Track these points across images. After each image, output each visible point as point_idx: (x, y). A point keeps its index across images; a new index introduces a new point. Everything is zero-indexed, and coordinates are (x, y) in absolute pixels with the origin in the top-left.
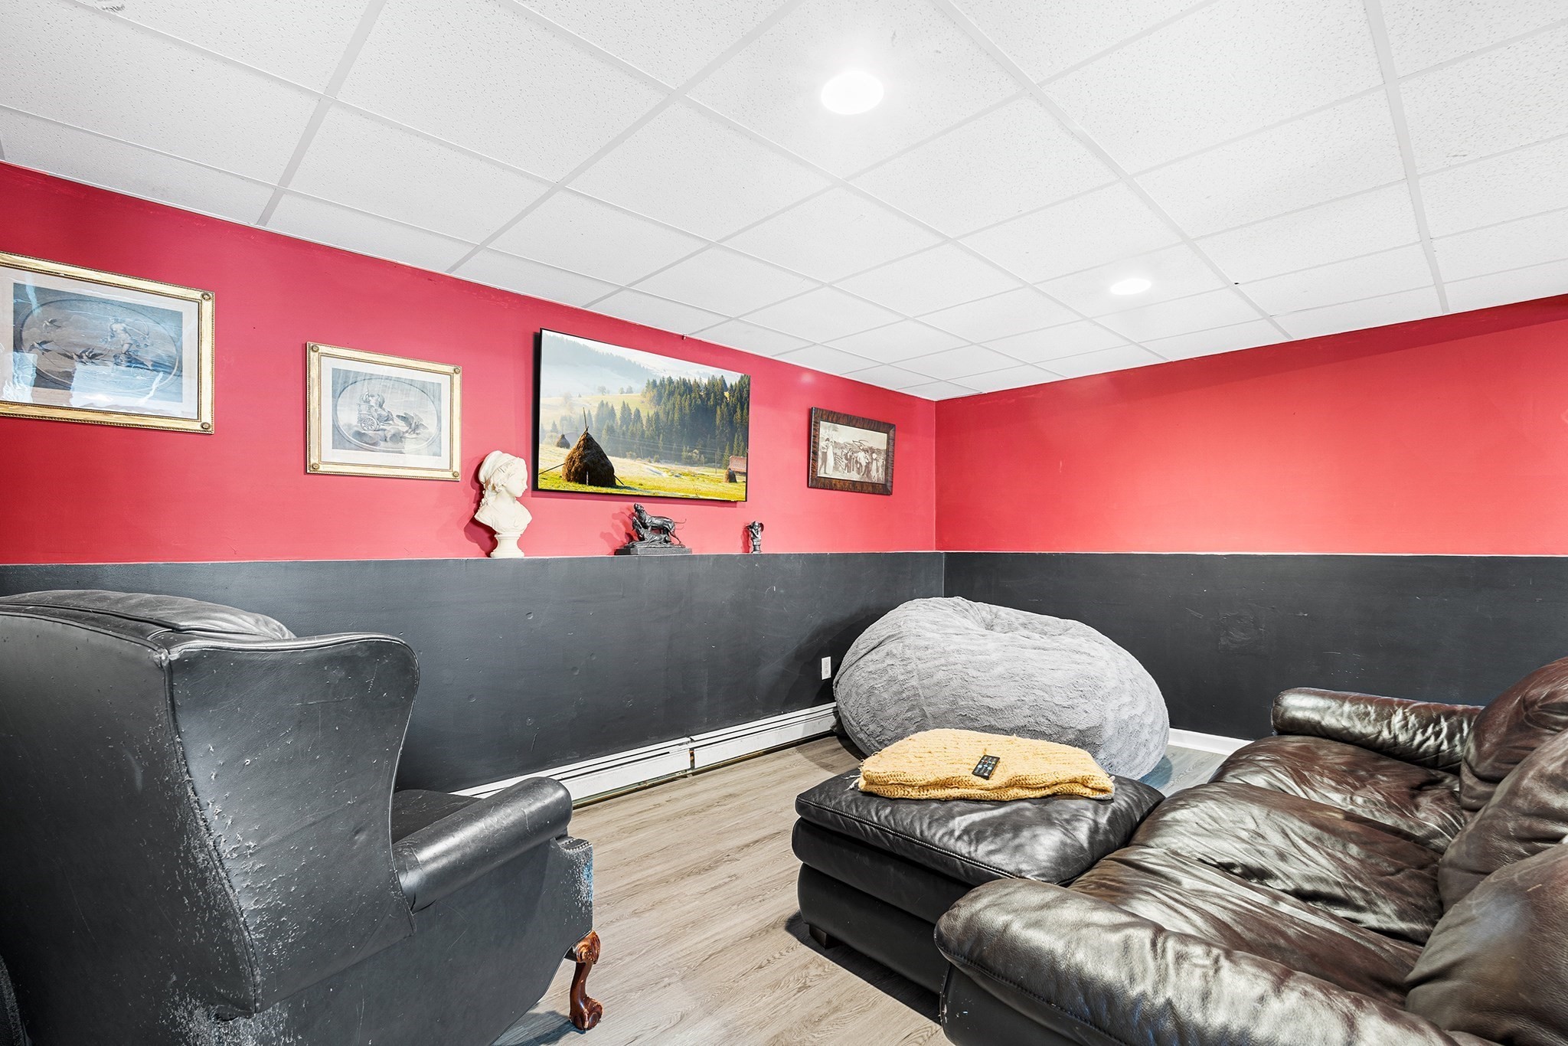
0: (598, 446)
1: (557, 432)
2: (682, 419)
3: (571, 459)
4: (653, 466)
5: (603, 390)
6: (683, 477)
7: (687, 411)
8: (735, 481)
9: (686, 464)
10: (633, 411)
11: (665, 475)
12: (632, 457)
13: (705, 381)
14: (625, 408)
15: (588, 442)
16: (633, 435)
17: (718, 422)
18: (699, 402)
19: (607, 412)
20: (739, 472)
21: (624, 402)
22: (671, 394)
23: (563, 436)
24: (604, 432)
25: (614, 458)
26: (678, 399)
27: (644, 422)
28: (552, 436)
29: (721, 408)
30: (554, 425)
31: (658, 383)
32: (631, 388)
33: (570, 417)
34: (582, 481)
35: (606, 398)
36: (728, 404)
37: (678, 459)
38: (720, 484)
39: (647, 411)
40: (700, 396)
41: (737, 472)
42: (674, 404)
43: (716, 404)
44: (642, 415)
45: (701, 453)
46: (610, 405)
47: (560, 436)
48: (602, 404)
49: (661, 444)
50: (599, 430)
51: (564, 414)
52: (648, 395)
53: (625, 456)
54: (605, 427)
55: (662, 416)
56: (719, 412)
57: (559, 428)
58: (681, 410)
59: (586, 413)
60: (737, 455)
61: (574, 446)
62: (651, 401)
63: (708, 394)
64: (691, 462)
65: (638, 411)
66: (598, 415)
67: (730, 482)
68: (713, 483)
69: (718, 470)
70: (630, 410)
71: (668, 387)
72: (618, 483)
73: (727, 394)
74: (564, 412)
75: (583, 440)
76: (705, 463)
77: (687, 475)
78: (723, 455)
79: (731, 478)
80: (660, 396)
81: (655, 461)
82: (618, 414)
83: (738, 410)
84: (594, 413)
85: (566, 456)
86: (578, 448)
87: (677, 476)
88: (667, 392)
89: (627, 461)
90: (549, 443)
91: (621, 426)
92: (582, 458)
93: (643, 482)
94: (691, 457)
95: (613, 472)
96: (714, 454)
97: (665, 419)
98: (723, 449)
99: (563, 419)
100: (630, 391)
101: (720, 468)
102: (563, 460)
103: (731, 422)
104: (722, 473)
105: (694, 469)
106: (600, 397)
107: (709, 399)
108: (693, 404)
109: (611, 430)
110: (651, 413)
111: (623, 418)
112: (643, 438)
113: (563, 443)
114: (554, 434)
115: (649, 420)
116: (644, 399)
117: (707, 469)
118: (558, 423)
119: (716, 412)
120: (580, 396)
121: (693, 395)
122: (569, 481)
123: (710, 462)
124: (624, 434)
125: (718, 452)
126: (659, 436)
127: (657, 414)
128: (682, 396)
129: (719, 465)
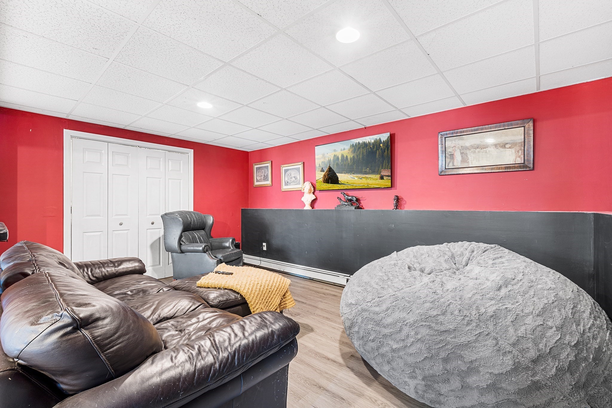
0: (333, 170)
1: (320, 167)
2: (363, 157)
3: (325, 176)
4: (352, 176)
5: (335, 151)
6: (363, 179)
7: (365, 154)
8: (384, 179)
9: (364, 174)
10: (345, 157)
11: (356, 178)
12: (345, 173)
13: (373, 141)
14: (342, 156)
15: (330, 169)
16: (345, 165)
17: (377, 157)
18: (370, 150)
19: (336, 158)
20: (385, 175)
21: (342, 154)
22: (359, 148)
23: (322, 168)
24: (335, 165)
25: (339, 174)
26: (362, 150)
27: (349, 160)
28: (319, 169)
29: (379, 151)
30: (319, 165)
31: (354, 145)
32: (344, 148)
33: (324, 161)
34: (328, 183)
35: (336, 153)
36: (382, 149)
37: (361, 172)
38: (377, 181)
39: (350, 156)
40: (370, 147)
41: (384, 175)
42: (360, 152)
43: (377, 150)
44: (348, 157)
45: (370, 169)
46: (337, 156)
47: (321, 168)
48: (335, 155)
49: (355, 167)
50: (334, 165)
51: (322, 161)
52: (351, 150)
53: (342, 173)
54: (336, 163)
55: (356, 157)
56: (378, 153)
57: (321, 165)
58: (363, 154)
59: (330, 159)
60: (385, 169)
61: (326, 171)
62: (352, 152)
63: (373, 146)
64: (366, 173)
65: (347, 156)
66: (333, 160)
67: (381, 179)
68: (374, 180)
69: (377, 175)
70: (344, 156)
71: (358, 146)
72: (340, 182)
73: (381, 145)
74: (322, 160)
75: (329, 169)
76: (371, 173)
77: (364, 178)
78: (379, 169)
79: (382, 178)
80: (355, 150)
81: (353, 174)
82: (340, 158)
83: (386, 151)
84: (332, 159)
85: (323, 175)
86: (327, 171)
87: (360, 179)
88: (358, 148)
89: (343, 175)
90: (318, 171)
91: (341, 162)
92: (328, 175)
93: (348, 181)
94: (366, 171)
95: (338, 179)
96: (375, 169)
97: (356, 158)
98: (379, 167)
99: (322, 162)
100: (344, 149)
101: (377, 174)
102: (322, 176)
103: (383, 156)
104: (378, 176)
105: (367, 176)
106: (334, 153)
107: (374, 148)
108: (367, 151)
109: (337, 164)
110: (352, 156)
111: (342, 160)
112: (349, 166)
113: (322, 170)
114: (319, 168)
115: (351, 159)
116: (349, 152)
117: (372, 175)
118: (320, 164)
119: (376, 153)
120: (327, 154)
121: (368, 147)
122: (324, 183)
123: (373, 172)
124: (342, 165)
125: (377, 168)
126: (354, 165)
127: (354, 157)
128: (363, 148)
129: (377, 173)
